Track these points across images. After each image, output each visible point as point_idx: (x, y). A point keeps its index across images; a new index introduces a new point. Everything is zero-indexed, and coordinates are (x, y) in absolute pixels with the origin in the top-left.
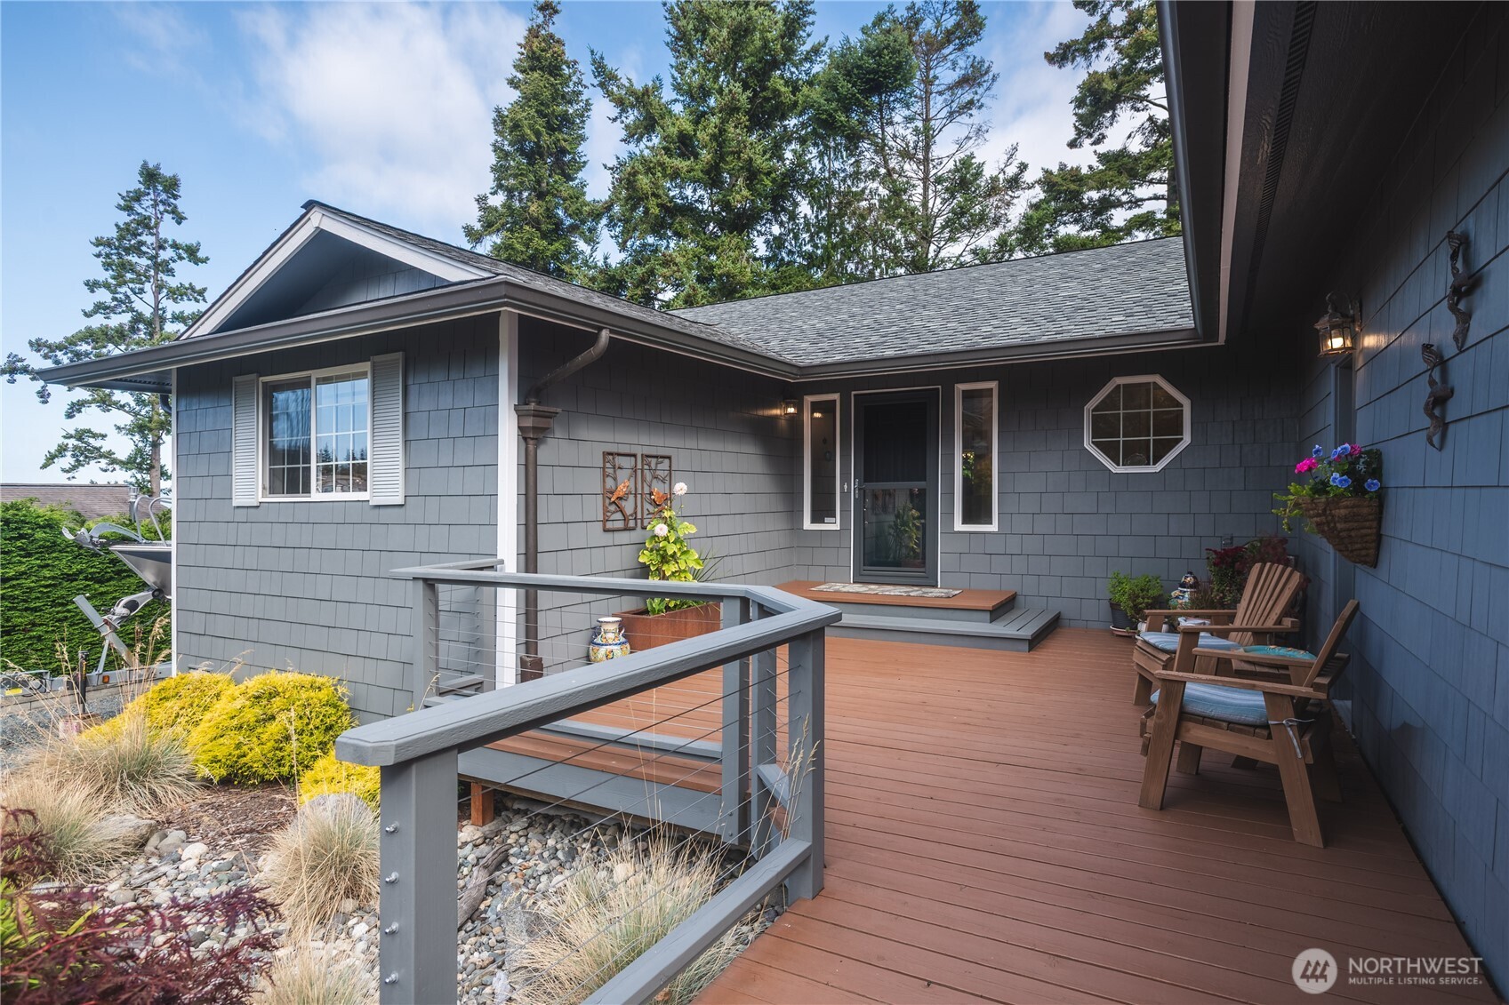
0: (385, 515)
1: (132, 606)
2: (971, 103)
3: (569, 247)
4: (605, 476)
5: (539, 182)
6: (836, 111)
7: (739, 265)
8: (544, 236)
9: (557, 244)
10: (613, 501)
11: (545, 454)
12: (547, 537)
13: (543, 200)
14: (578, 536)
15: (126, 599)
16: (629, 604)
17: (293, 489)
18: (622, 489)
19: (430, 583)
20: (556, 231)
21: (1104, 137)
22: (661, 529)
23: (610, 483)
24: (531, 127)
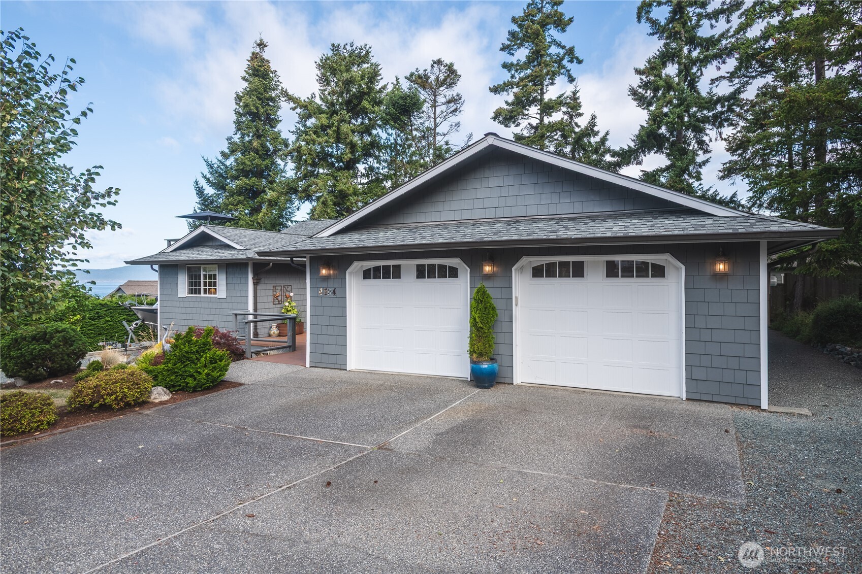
0: (221, 300)
1: (136, 324)
2: (456, 110)
3: (273, 163)
4: (273, 291)
5: (258, 131)
6: (389, 120)
7: (347, 186)
8: (260, 157)
9: (267, 161)
10: (276, 297)
11: (259, 287)
12: (259, 306)
13: (260, 139)
14: (267, 305)
15: (135, 323)
16: (279, 322)
17: (196, 293)
18: (278, 294)
19: (236, 315)
20: (266, 154)
21: (520, 124)
22: (287, 304)
23: (275, 293)
24: (254, 105)
